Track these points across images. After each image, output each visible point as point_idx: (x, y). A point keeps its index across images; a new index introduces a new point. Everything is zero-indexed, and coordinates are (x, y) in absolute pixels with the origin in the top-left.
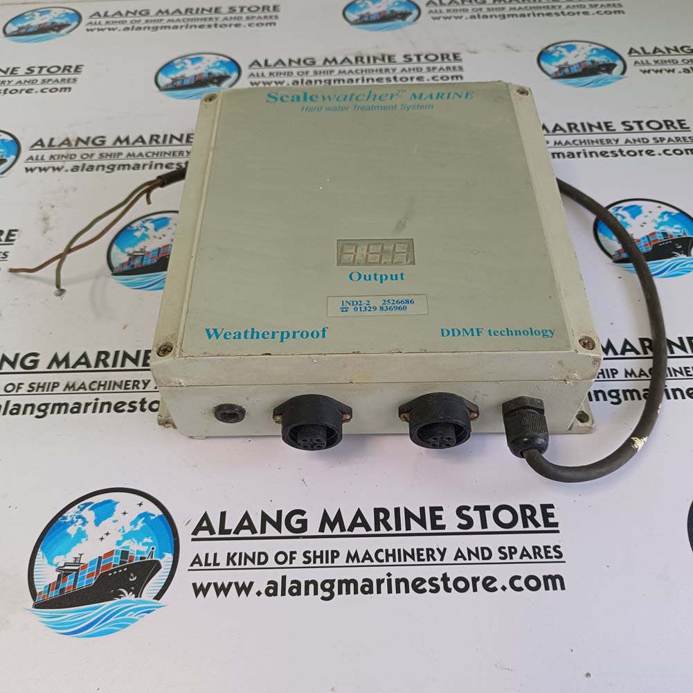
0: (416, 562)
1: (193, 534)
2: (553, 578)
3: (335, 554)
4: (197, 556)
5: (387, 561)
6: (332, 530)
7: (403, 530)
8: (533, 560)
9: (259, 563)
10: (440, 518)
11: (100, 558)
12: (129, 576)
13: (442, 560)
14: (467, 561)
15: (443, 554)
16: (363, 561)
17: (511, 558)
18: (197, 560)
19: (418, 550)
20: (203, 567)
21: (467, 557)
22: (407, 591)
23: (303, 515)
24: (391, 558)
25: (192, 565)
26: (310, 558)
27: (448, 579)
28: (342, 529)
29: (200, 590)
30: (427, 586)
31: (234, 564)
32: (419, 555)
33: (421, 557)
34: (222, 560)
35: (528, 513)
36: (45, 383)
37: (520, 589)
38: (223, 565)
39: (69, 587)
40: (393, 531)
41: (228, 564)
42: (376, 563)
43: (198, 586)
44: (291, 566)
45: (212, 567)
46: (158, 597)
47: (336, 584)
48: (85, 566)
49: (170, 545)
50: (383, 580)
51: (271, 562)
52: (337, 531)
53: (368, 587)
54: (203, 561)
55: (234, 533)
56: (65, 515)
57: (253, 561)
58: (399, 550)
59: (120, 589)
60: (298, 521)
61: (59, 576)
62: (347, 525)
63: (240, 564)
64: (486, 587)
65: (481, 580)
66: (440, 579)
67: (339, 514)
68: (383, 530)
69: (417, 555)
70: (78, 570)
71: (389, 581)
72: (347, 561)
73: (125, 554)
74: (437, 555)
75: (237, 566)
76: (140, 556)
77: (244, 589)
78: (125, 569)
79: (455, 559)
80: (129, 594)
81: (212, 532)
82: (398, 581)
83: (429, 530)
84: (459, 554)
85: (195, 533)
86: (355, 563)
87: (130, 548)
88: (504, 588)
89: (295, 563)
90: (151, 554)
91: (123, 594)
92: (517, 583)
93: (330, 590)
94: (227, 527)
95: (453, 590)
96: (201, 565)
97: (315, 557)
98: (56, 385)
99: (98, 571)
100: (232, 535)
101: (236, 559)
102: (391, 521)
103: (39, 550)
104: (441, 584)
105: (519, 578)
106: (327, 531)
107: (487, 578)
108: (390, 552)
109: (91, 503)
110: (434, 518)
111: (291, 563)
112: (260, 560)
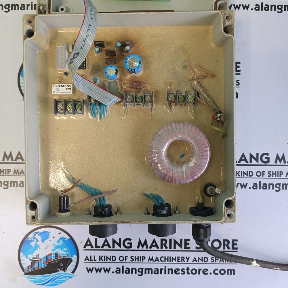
0: (177, 262)
1: (84, 247)
2: (231, 270)
3: (144, 258)
4: (87, 257)
5: (165, 261)
6: (143, 248)
7: (173, 249)
8: (225, 263)
9: (113, 260)
10: (188, 244)
11: (47, 256)
12: (60, 264)
13: (187, 261)
14: (198, 263)
15: (188, 259)
16: (155, 261)
17: (216, 262)
18: (87, 258)
19: (178, 257)
20: (90, 261)
21: (198, 261)
22: (172, 273)
23: (130, 241)
24: (166, 260)
25: (85, 260)
26: (133, 259)
27: (189, 269)
28: (147, 247)
29: (89, 270)
30: (180, 272)
31: (102, 260)
32: (178, 259)
33: (179, 260)
34: (97, 258)
35: (226, 243)
36: (4, 170)
37: (217, 274)
38: (98, 260)
39: (37, 267)
40: (168, 249)
41: (100, 260)
42: (160, 262)
43: (89, 269)
44: (126, 262)
45: (93, 261)
46: (73, 272)
47: (144, 270)
48: (41, 259)
49: (75, 252)
50: (163, 269)
51: (117, 260)
52: (145, 248)
53: (157, 271)
54: (90, 259)
55: (101, 247)
56: (28, 237)
57: (110, 259)
58: (170, 257)
59: (57, 269)
60: (128, 243)
61: (31, 263)
62: (149, 246)
63: (105, 260)
64: (204, 273)
65: (202, 270)
66: (186, 269)
67: (146, 241)
68: (164, 248)
69: (177, 259)
70: (39, 261)
71: (165, 270)
72: (149, 261)
73: (57, 255)
74: (186, 260)
75: (104, 261)
76: (63, 256)
77: (107, 270)
78: (58, 261)
79: (193, 262)
80: (61, 270)
81: (92, 247)
82: (169, 270)
83: (183, 249)
84: (195, 260)
85: (85, 247)
86: (152, 261)
87: (59, 252)
88: (211, 274)
89: (127, 261)
90: (68, 255)
91: (59, 271)
92: (216, 272)
93: (142, 272)
94: (98, 245)
95: (191, 274)
96: (89, 260)
97: (135, 259)
98: (9, 171)
99: (47, 261)
100: (100, 248)
101: (103, 258)
102: (168, 245)
103: (21, 252)
104: (186, 271)
105: (217, 270)
106: (141, 248)
107: (205, 269)
108: (166, 258)
109: (38, 232)
110: (186, 244)
111: (125, 261)
112: (113, 259)
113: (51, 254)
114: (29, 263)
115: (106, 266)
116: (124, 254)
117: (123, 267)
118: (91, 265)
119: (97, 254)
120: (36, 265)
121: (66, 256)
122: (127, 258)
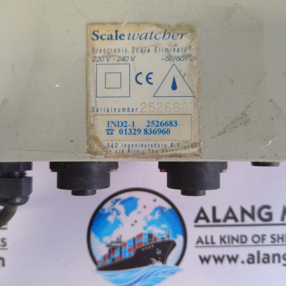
113: (140, 236)
114: (105, 251)
115: (231, 251)
116: (260, 231)
117: (258, 253)
118: (206, 252)
119: (217, 233)
120: (117, 254)
121: (165, 236)
122: (264, 237)
